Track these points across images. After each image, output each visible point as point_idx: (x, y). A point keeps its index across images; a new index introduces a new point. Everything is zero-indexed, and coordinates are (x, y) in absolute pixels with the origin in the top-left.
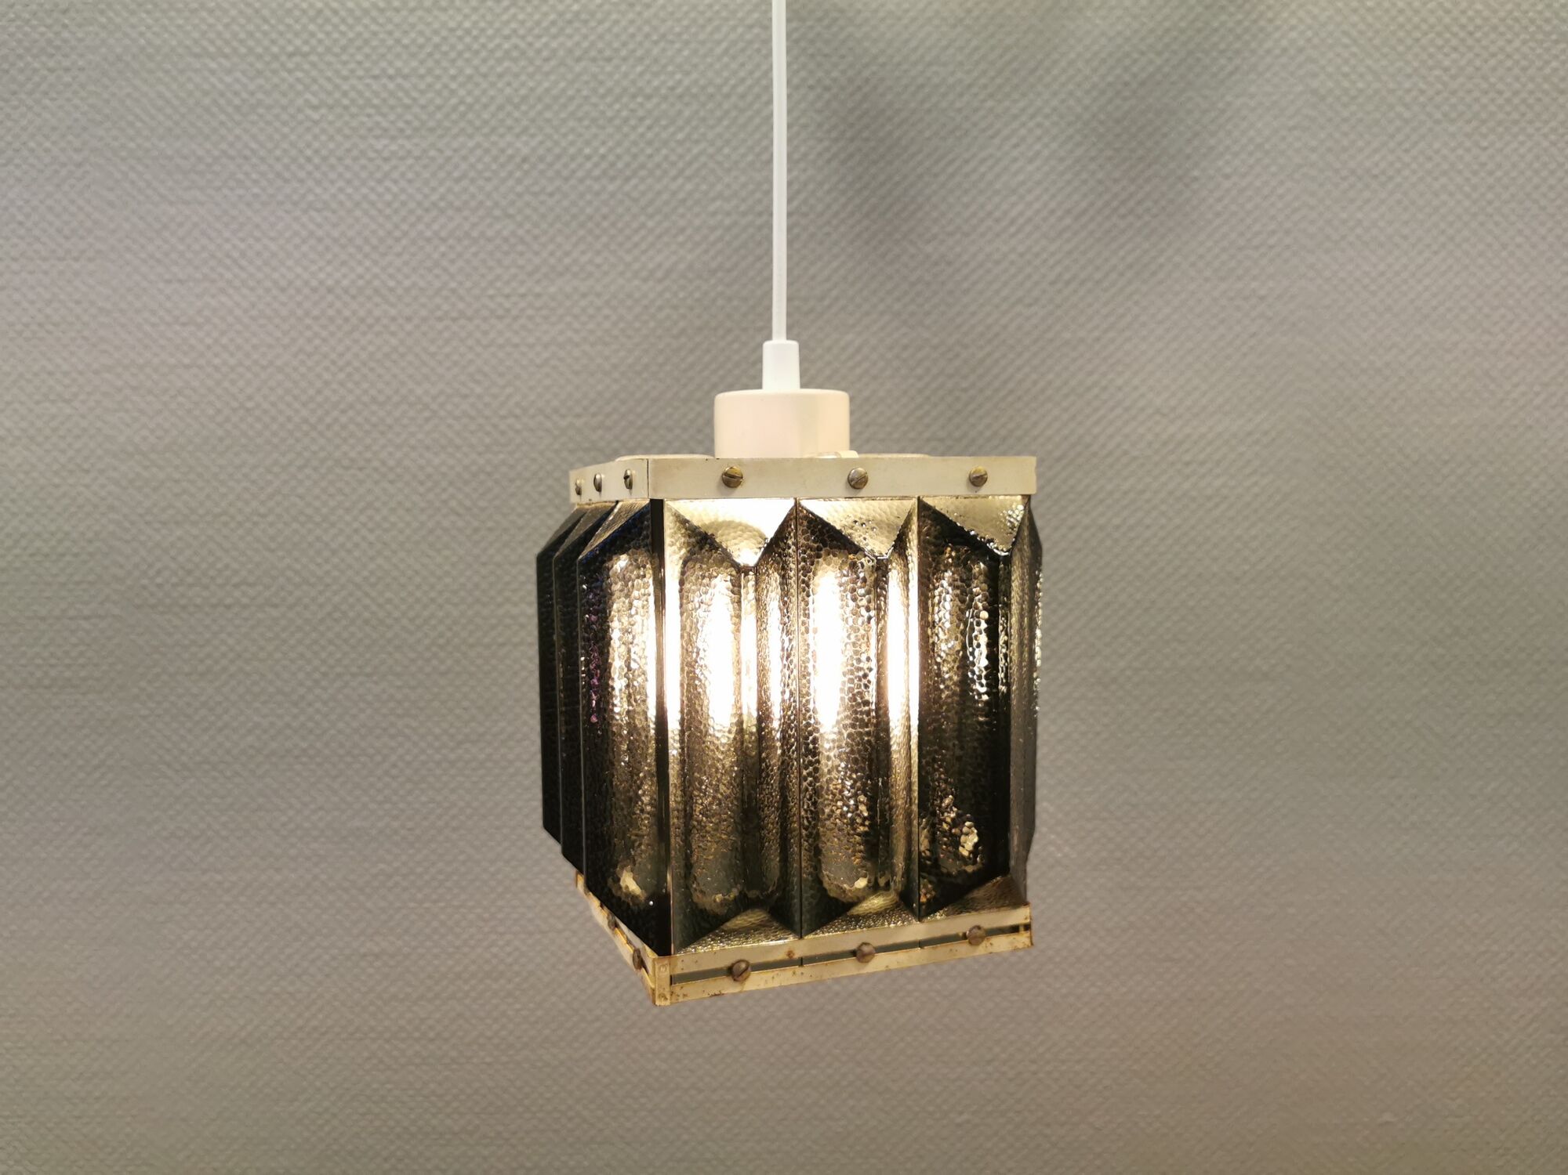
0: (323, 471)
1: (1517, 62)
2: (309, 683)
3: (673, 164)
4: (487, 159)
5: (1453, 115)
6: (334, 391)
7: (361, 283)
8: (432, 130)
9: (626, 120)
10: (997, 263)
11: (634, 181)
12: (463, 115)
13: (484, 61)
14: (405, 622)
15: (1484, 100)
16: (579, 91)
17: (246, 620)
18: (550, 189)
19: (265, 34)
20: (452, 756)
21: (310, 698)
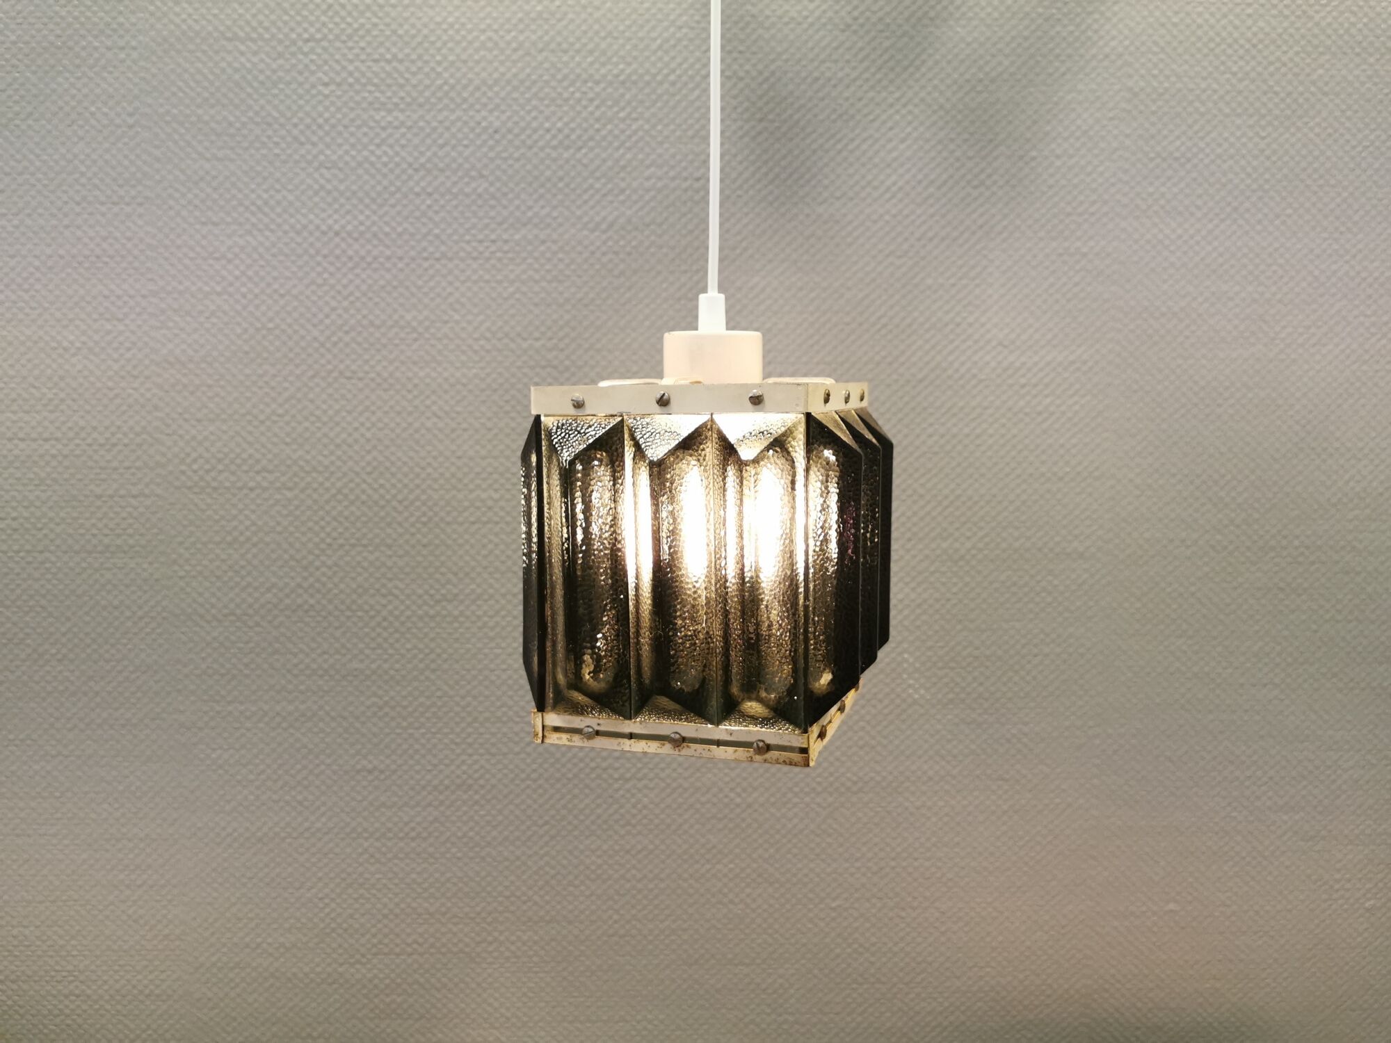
0: (330, 380)
1: (1291, 69)
2: (317, 552)
3: (616, 137)
4: (466, 130)
5: (1239, 111)
6: (340, 316)
7: (362, 228)
8: (421, 106)
9: (579, 101)
10: (875, 222)
11: (584, 151)
12: (447, 93)
13: (465, 49)
14: (394, 503)
15: (1264, 99)
16: (541, 76)
17: (266, 500)
18: (516, 155)
19: (286, 23)
20: (432, 612)
21: (317, 563)
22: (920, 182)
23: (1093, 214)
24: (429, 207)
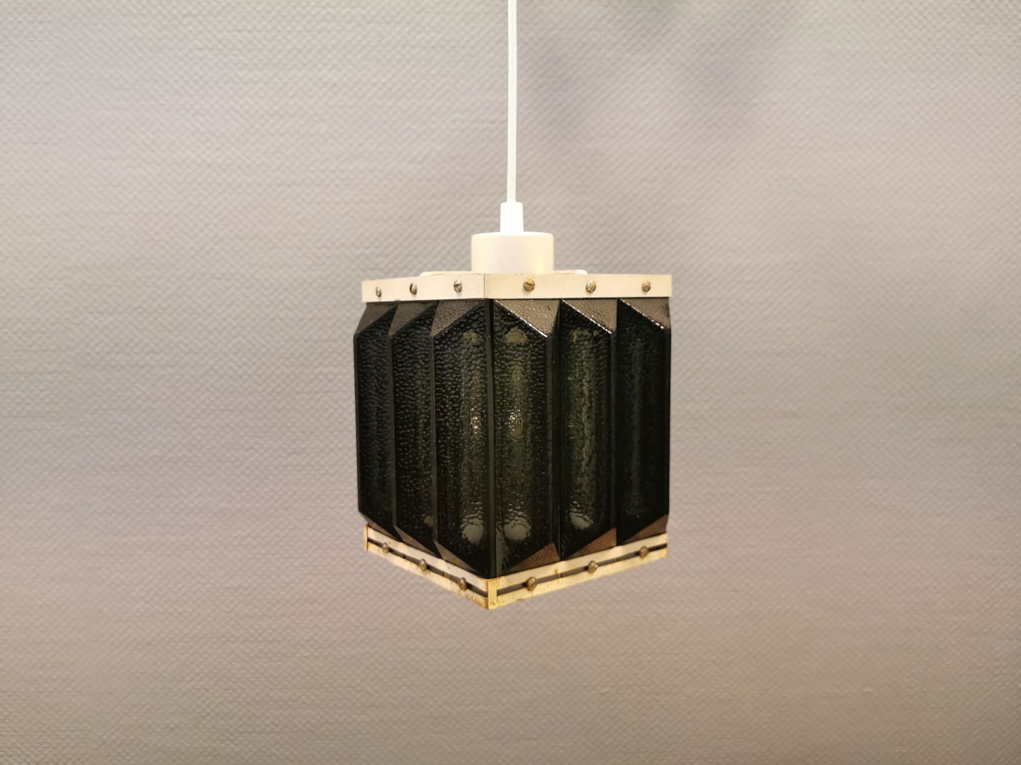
0: (204, 281)
1: (954, 36)
2: (193, 416)
3: (429, 89)
4: (310, 84)
5: (914, 68)
6: (211, 230)
8: (275, 65)
22: (666, 124)
23: (801, 148)
24: (282, 144)
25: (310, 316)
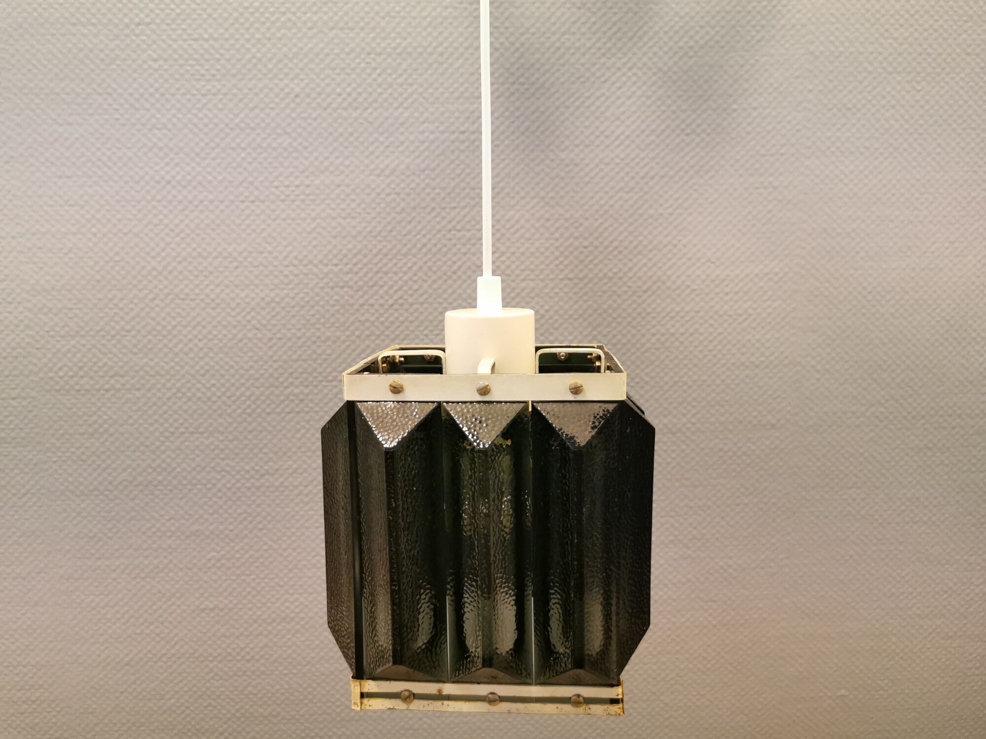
0: (168, 301)
1: (941, 35)
2: (162, 439)
3: (396, 99)
4: (271, 95)
5: (899, 69)
6: (173, 249)
7: (189, 177)
8: (234, 76)
9: (364, 70)
10: (607, 164)
11: (369, 111)
12: (255, 65)
13: (268, 29)
14: (224, 398)
15: (920, 59)
16: (332, 50)
17: (120, 399)
18: (314, 115)
19: (120, 10)
20: (258, 484)
21: (163, 448)
22: (643, 131)
23: (782, 155)
24: (244, 159)
25: (279, 336)
